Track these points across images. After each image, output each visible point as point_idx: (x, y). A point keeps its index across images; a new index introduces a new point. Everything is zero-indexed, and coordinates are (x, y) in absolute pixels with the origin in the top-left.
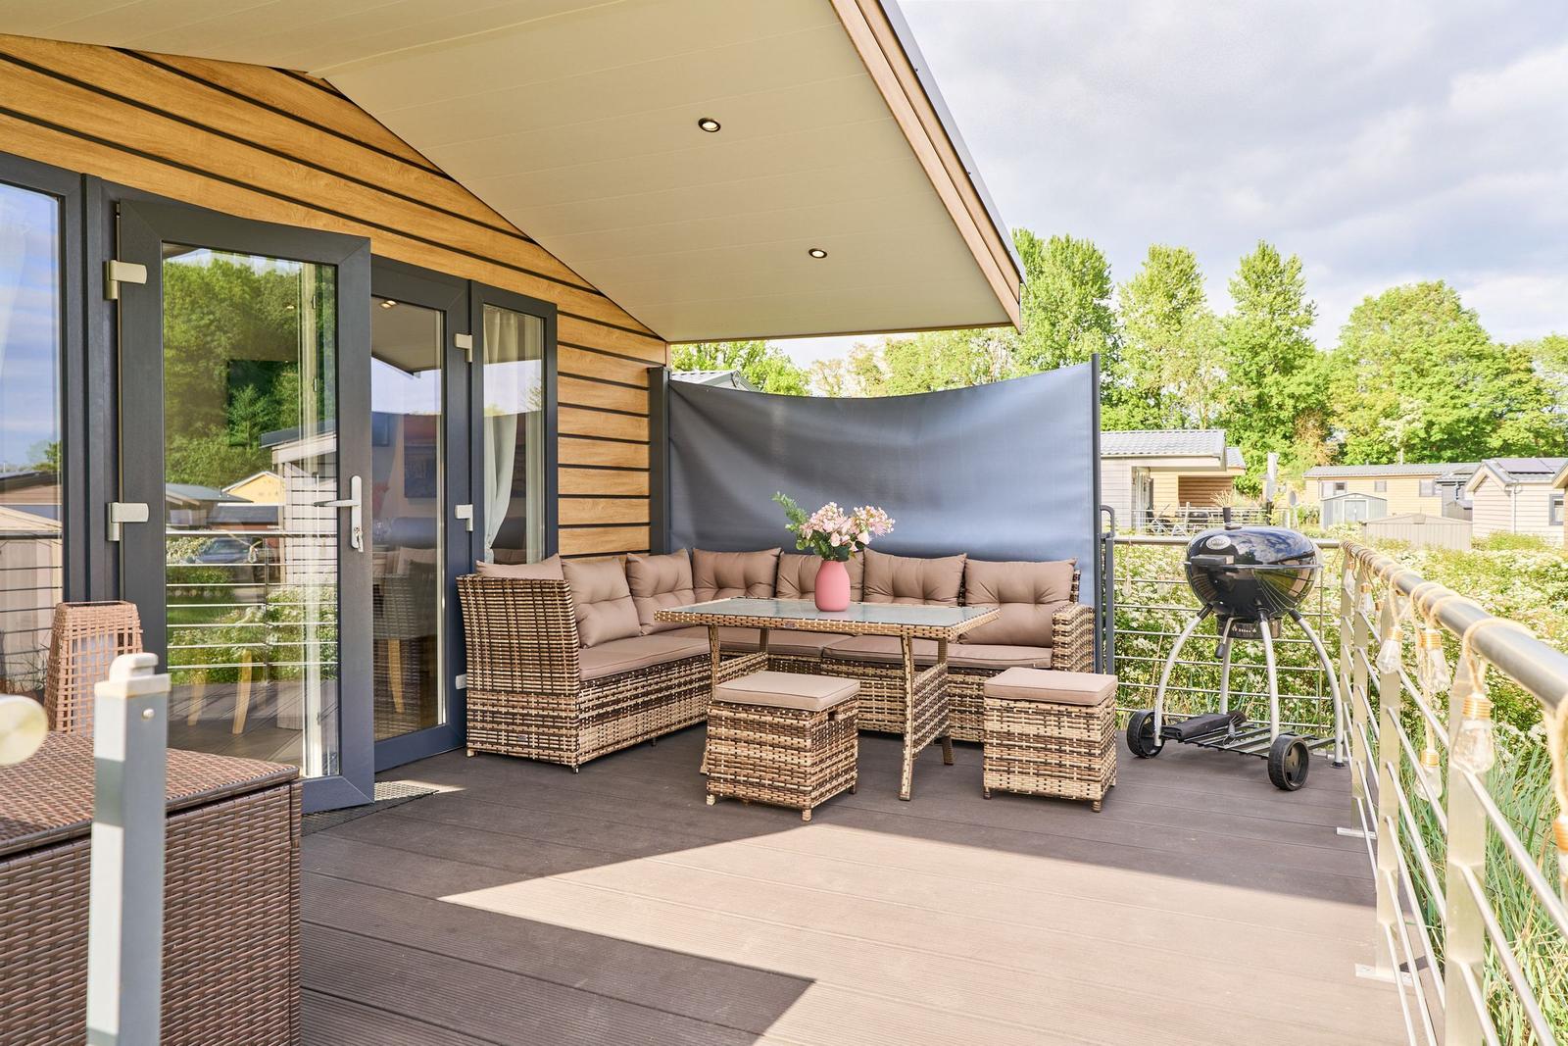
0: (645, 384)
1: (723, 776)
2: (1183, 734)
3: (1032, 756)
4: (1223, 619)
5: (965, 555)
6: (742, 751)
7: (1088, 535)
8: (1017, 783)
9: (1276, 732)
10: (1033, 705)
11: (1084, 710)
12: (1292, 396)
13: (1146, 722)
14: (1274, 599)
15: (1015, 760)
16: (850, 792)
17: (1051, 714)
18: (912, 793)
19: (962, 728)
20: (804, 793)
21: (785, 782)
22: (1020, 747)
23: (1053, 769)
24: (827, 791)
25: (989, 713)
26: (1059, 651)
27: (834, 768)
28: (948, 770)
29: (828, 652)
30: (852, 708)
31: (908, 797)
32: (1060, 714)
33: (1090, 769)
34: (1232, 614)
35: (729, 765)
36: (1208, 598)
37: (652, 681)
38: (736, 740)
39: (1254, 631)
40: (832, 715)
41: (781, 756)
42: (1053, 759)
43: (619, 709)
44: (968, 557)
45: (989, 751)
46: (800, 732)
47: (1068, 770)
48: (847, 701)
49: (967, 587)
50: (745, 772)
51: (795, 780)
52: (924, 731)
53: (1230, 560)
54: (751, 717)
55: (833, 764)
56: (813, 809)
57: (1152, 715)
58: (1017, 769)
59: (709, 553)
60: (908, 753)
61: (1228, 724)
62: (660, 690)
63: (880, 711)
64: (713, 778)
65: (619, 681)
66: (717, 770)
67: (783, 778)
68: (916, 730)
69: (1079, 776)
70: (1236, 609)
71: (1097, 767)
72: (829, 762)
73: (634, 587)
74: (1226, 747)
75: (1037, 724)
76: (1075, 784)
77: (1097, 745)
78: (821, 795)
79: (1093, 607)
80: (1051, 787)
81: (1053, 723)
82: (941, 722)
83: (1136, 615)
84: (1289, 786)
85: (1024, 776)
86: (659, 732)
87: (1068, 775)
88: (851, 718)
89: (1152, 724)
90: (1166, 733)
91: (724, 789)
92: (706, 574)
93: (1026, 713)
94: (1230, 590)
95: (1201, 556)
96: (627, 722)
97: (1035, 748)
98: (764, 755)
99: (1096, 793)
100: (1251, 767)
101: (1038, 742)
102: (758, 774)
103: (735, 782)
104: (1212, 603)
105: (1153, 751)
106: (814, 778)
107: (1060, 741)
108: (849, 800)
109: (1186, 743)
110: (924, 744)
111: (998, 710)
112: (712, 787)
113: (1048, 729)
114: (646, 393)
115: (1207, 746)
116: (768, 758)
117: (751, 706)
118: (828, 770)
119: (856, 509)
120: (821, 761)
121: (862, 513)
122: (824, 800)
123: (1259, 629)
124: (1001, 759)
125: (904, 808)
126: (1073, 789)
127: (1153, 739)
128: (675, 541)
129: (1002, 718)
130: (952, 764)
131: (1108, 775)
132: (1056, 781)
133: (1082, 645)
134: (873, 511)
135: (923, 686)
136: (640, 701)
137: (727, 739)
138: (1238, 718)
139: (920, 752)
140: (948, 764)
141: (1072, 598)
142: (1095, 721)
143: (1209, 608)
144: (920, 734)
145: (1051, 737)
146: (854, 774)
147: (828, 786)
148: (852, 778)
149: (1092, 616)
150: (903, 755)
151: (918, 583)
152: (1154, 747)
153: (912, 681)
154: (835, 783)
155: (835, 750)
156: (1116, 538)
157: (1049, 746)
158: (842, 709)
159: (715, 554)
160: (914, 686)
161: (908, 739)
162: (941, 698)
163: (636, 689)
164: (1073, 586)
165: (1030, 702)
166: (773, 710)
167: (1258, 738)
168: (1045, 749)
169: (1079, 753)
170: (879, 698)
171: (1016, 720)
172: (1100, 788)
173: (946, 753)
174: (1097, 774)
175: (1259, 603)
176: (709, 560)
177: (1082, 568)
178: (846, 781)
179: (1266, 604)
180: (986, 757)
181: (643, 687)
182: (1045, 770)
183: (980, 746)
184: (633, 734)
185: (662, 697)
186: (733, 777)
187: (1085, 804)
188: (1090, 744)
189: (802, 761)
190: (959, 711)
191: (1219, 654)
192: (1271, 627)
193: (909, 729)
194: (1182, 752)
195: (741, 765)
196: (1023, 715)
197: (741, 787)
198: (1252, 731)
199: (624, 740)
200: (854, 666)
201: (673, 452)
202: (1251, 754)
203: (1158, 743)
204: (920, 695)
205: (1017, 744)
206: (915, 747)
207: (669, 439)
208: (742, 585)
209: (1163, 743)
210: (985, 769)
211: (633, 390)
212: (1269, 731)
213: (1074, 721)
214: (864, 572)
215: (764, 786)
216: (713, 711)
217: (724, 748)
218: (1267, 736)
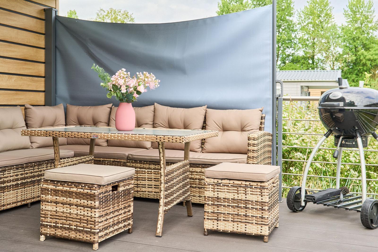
0: (43, 17)
1: (49, 224)
2: (316, 199)
3: (231, 210)
4: (337, 138)
5: (206, 106)
6: (60, 209)
7: (269, 95)
8: (222, 226)
9: (365, 198)
10: (231, 182)
11: (259, 184)
12: (369, 60)
13: (297, 193)
14: (364, 126)
15: (221, 213)
16: (128, 232)
17: (241, 187)
18: (163, 233)
19: (200, 197)
20: (94, 233)
21: (83, 227)
22: (224, 206)
23: (242, 218)
24: (110, 233)
25: (207, 187)
26: (251, 154)
27: (116, 218)
28: (189, 219)
29: (130, 156)
30: (130, 184)
31: (160, 235)
32: (246, 187)
33: (262, 218)
34: (342, 134)
35: (53, 217)
36: (330, 126)
37: (28, 172)
38: (56, 203)
39: (354, 143)
40: (115, 188)
41: (82, 212)
42: (242, 212)
43: (5, 187)
44: (208, 108)
45: (207, 208)
46: (92, 197)
47: (250, 219)
48: (126, 180)
49: (207, 123)
50: (75, 223)
51: (89, 226)
52: (172, 197)
53: (341, 104)
54: (65, 189)
55: (115, 217)
56: (99, 243)
57: (300, 189)
58: (222, 218)
59: (75, 106)
60: (162, 209)
61: (340, 194)
62: (34, 177)
63: (150, 186)
64: (44, 225)
65: (5, 171)
66: (45, 220)
67: (82, 225)
68: (166, 197)
69: (256, 222)
70: (344, 132)
71: (266, 216)
72: (112, 215)
73: (29, 122)
74: (339, 206)
75: (234, 192)
76: (254, 227)
77: (266, 204)
78: (106, 234)
79: (271, 133)
80: (241, 228)
81: (242, 192)
82: (184, 193)
83: (296, 141)
84: (372, 227)
85: (226, 222)
86: (33, 200)
87: (250, 222)
88: (129, 190)
89: (300, 194)
90: (307, 199)
91: (50, 231)
92: (72, 117)
93: (228, 186)
94: (342, 121)
95: (326, 103)
96: (10, 194)
97: (232, 206)
98: (72, 211)
99: (266, 231)
100: (351, 217)
101: (234, 203)
102: (68, 222)
103: (56, 227)
104: (332, 129)
105: (301, 208)
106: (100, 225)
107: (246, 202)
108: (127, 237)
109: (318, 204)
110: (172, 205)
111: (212, 185)
112: (43, 230)
113: (240, 195)
114: (44, 22)
115: (328, 205)
116: (74, 213)
117: (65, 182)
118: (112, 220)
119: (138, 73)
120: (107, 214)
121: (141, 75)
122: (108, 237)
123: (356, 142)
124: (213, 213)
125: (157, 241)
126: (253, 230)
127: (300, 202)
128: (58, 99)
129: (214, 189)
130: (192, 216)
131: (274, 221)
132: (243, 225)
133: (264, 152)
134: (148, 75)
135: (172, 172)
136: (19, 182)
137: (51, 202)
138: (345, 191)
139: (169, 209)
140: (190, 216)
141: (260, 129)
142: (266, 191)
143: (330, 132)
144: (169, 199)
145: (241, 200)
146: (131, 222)
147: (111, 229)
148: (129, 224)
149: (270, 138)
150: (158, 211)
151: (181, 120)
152: (301, 206)
153: (165, 168)
154: (116, 227)
155: (116, 208)
156: (284, 97)
157: (240, 205)
158: (122, 184)
159: (78, 107)
160: (166, 171)
161: (162, 202)
162: (184, 179)
163: (17, 175)
164: (261, 123)
165: (230, 180)
166: (77, 184)
167: (355, 201)
168: (238, 207)
169: (256, 209)
170: (150, 179)
171: (222, 190)
172: (268, 229)
173: (189, 210)
174: (266, 221)
175: (357, 128)
176: (74, 110)
177: (266, 113)
178: (125, 226)
179: (360, 128)
180: (205, 212)
181: (22, 174)
182: (238, 219)
183: (202, 206)
184: (14, 201)
185: (35, 181)
186: (55, 224)
187: (259, 238)
188: (263, 203)
189: (93, 215)
190: (198, 188)
191: (335, 155)
192: (363, 141)
193: (162, 196)
194: (316, 209)
195: (60, 217)
196: (226, 187)
197: (59, 230)
198: (352, 198)
199: (8, 204)
200: (144, 164)
201: (58, 54)
202: (351, 209)
203: (303, 204)
204: (170, 176)
205: (222, 204)
206: (165, 206)
207: (56, 47)
208: (91, 122)
209: (306, 204)
210: (205, 218)
211: (35, 20)
212: (361, 197)
213: (254, 190)
214: (154, 116)
215: (71, 229)
216: (44, 185)
217: (49, 208)
218: (359, 200)
